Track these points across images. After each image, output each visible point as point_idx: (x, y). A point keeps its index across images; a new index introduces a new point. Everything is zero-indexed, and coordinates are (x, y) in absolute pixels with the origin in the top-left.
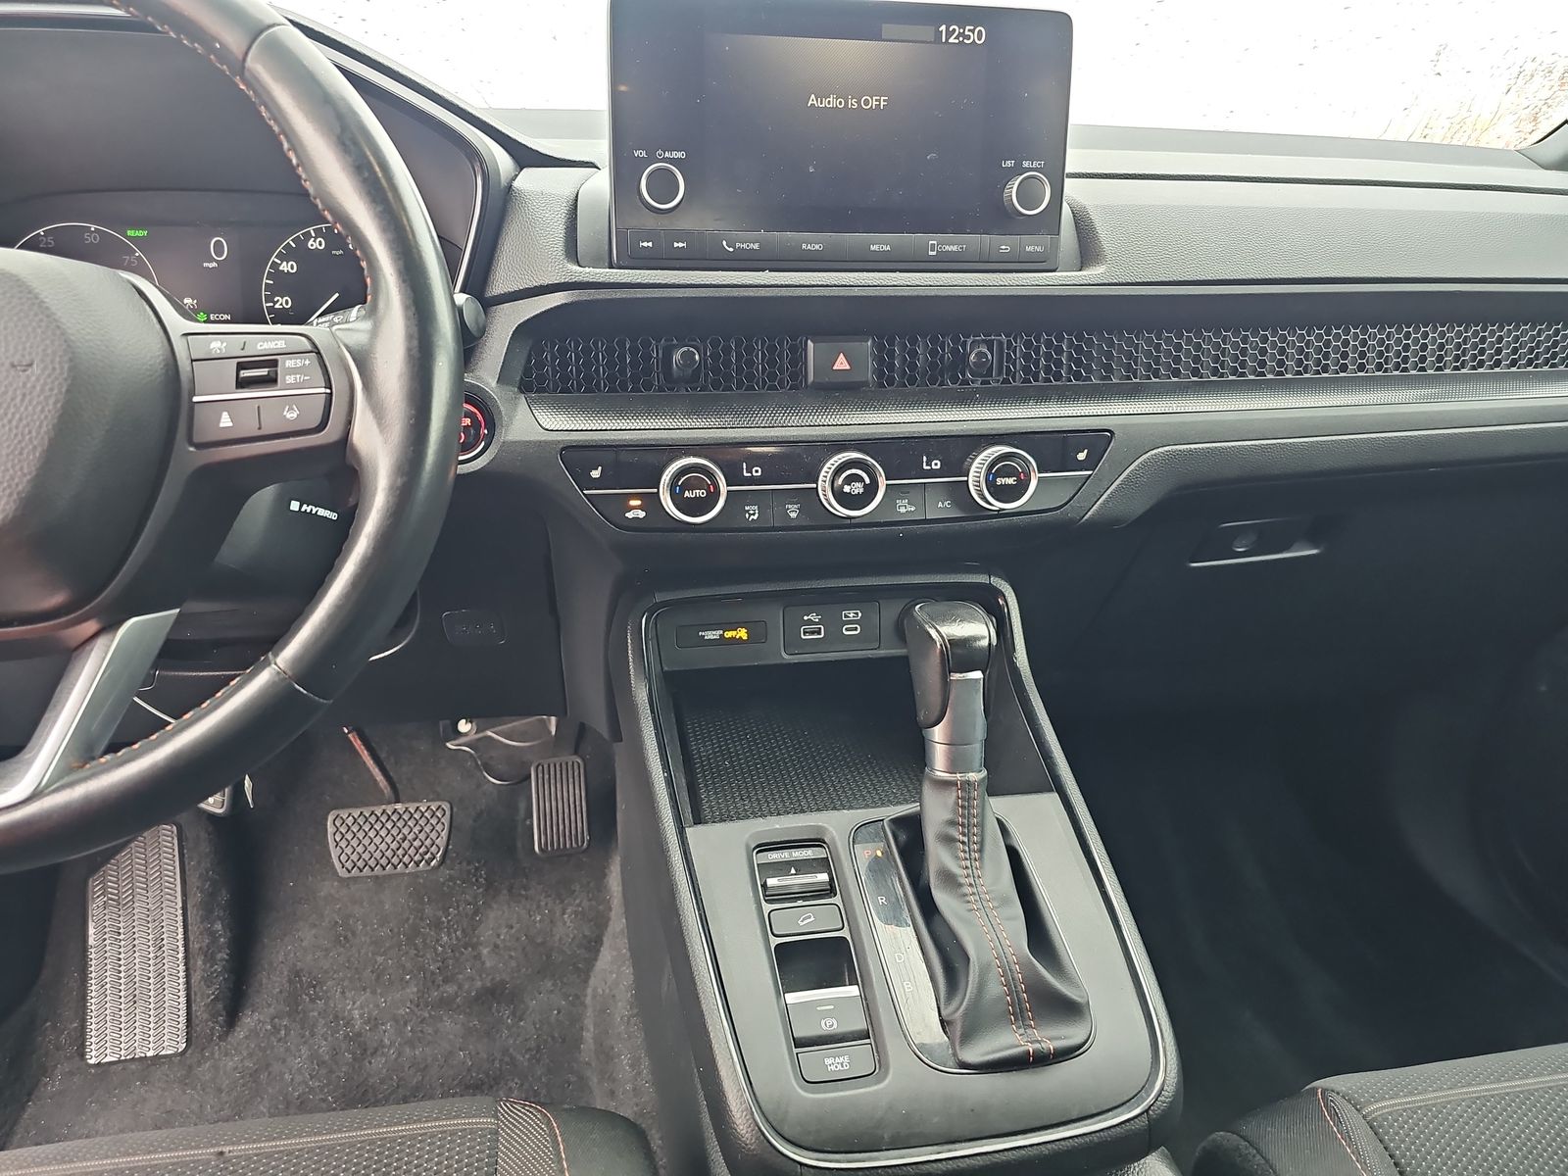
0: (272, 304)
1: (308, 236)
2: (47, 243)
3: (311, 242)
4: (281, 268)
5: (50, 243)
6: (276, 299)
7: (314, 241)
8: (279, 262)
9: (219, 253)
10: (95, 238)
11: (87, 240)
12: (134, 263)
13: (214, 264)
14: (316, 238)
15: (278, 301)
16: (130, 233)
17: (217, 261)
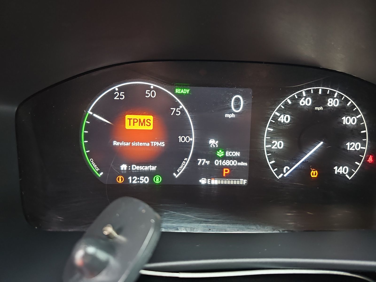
0: (270, 146)
1: (300, 96)
2: (119, 97)
3: (302, 100)
4: (279, 120)
5: (122, 97)
6: (273, 142)
7: (305, 100)
8: (278, 115)
9: (237, 106)
10: (153, 94)
11: (148, 95)
12: (178, 113)
13: (233, 116)
14: (306, 97)
15: (274, 144)
16: (178, 91)
17: (235, 113)
